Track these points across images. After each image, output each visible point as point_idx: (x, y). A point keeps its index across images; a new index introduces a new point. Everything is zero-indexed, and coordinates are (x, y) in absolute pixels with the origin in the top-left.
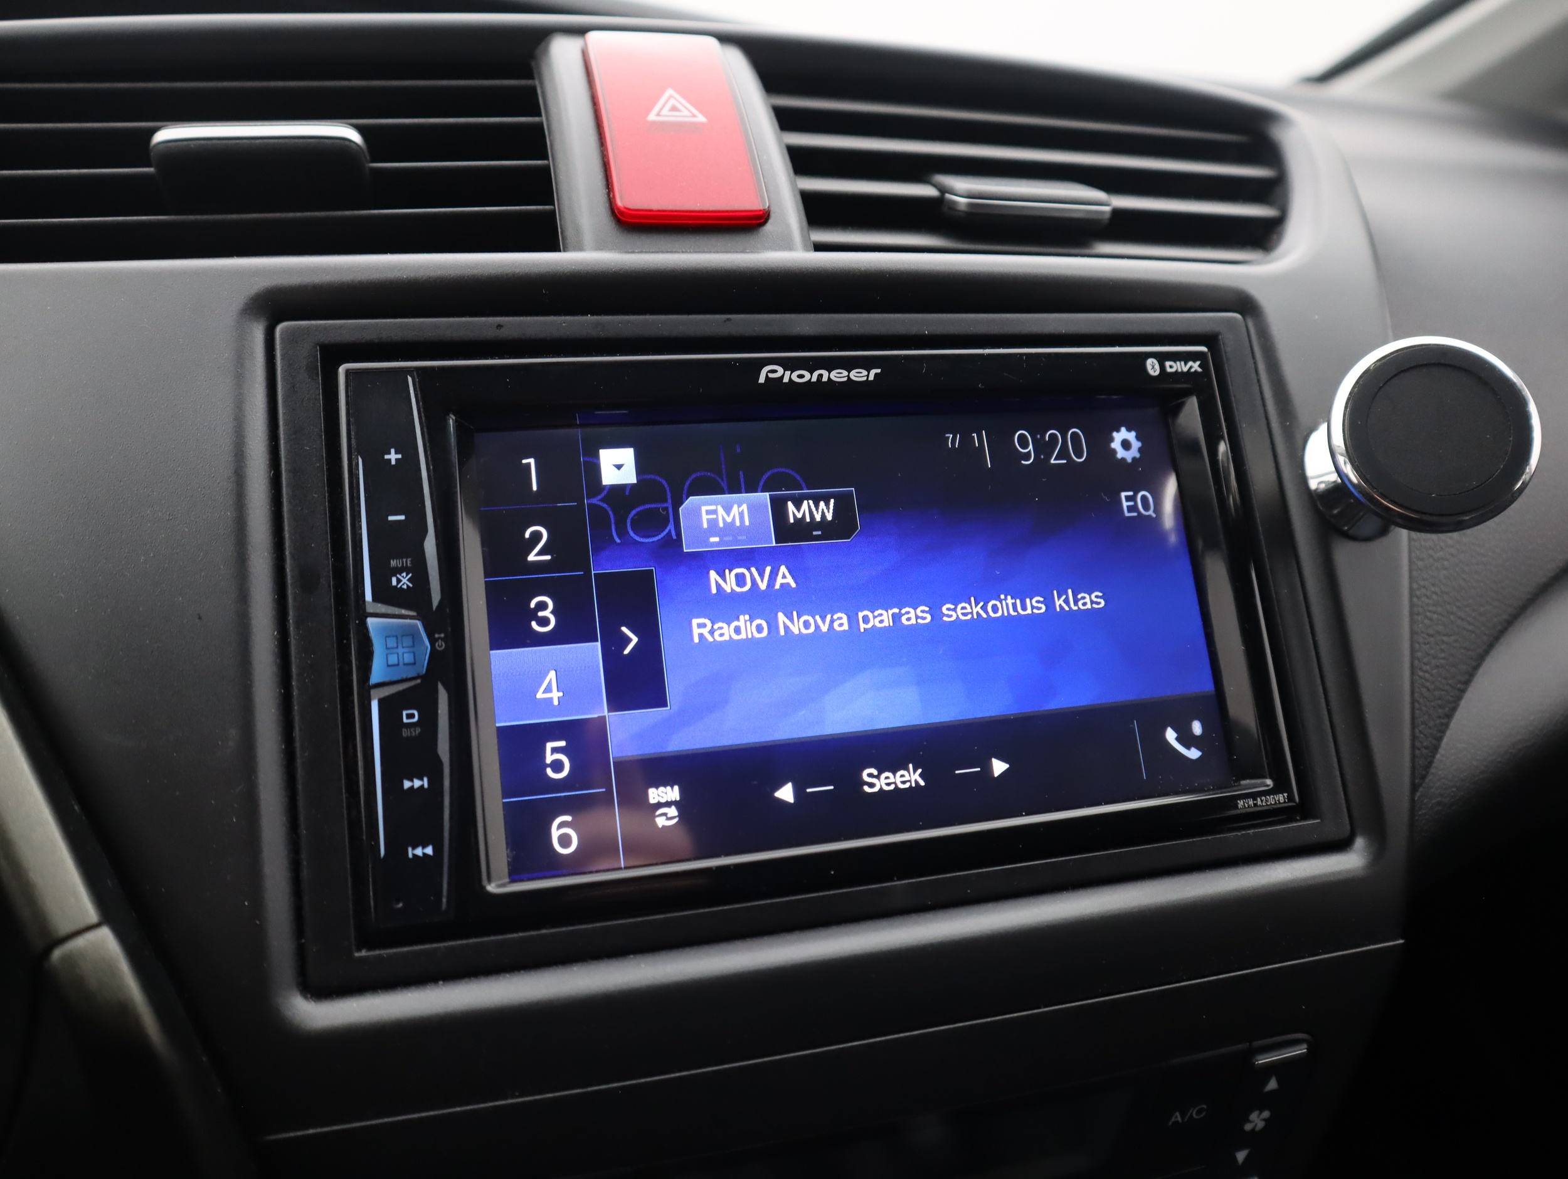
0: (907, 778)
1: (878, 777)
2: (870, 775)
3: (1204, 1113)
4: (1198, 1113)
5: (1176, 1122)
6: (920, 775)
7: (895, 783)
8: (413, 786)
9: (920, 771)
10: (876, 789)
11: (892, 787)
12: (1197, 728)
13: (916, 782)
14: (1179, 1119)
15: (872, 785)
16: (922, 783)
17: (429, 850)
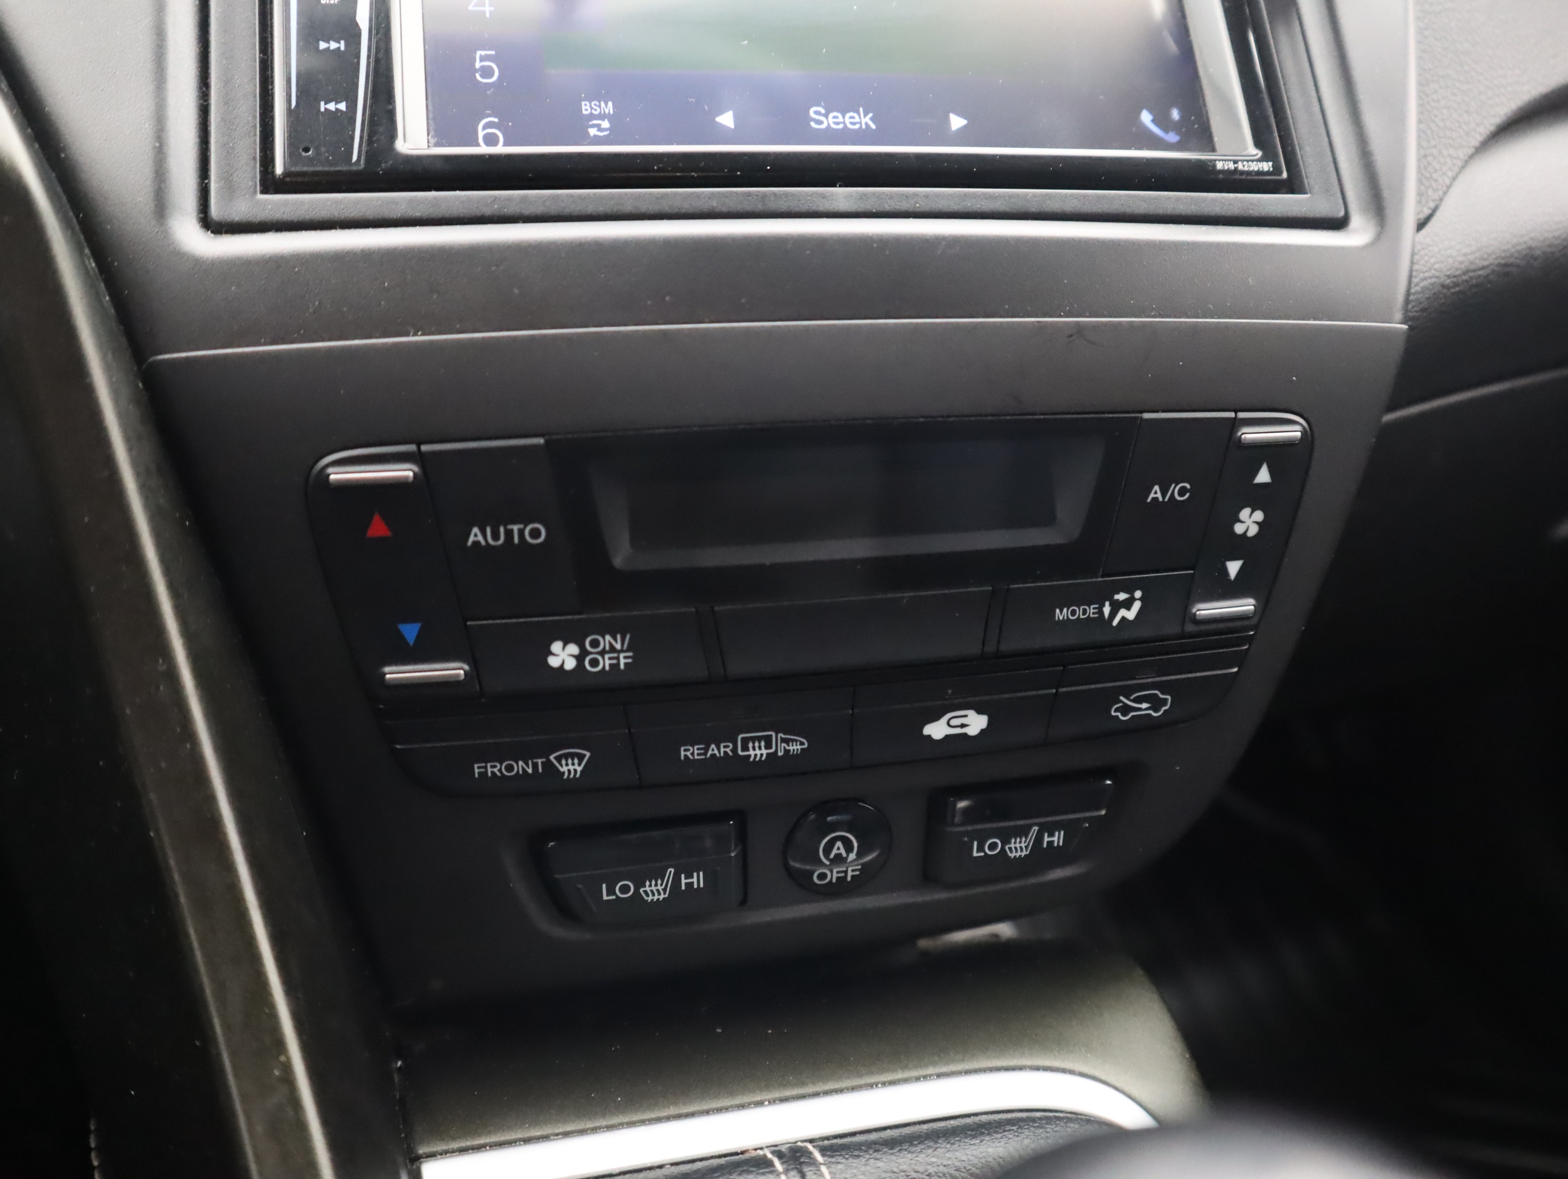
0: (857, 119)
1: (826, 116)
2: (817, 113)
3: (1188, 495)
4: (1181, 493)
5: (1155, 499)
6: (871, 119)
7: (844, 123)
8: (329, 47)
9: (870, 115)
10: (824, 126)
11: (841, 126)
12: (1175, 114)
13: (866, 124)
14: (1159, 495)
15: (820, 122)
16: (873, 126)
17: (342, 106)
